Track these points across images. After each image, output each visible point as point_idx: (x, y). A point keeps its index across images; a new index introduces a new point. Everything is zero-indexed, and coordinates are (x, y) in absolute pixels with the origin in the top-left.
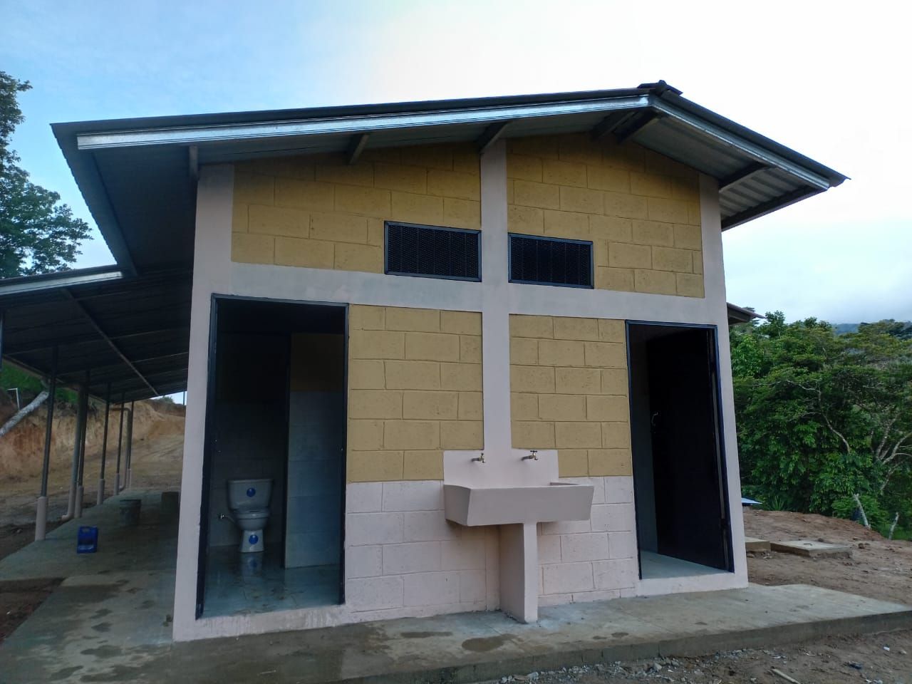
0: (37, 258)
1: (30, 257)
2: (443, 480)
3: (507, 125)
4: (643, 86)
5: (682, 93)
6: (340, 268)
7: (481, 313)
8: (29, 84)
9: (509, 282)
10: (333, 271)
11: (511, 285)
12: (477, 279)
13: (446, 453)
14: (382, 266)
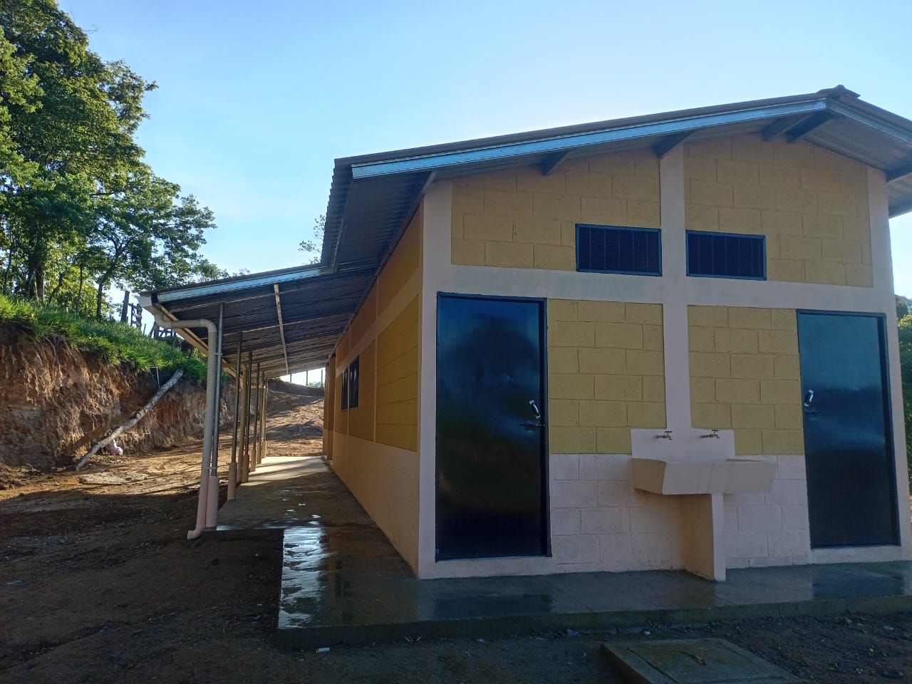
0: (167, 247)
1: (162, 246)
2: (631, 454)
3: (692, 135)
4: (822, 92)
5: (859, 96)
6: (539, 267)
7: (662, 305)
8: (156, 84)
9: (687, 275)
10: (532, 270)
11: (689, 278)
12: (657, 274)
13: (633, 431)
14: (574, 265)
